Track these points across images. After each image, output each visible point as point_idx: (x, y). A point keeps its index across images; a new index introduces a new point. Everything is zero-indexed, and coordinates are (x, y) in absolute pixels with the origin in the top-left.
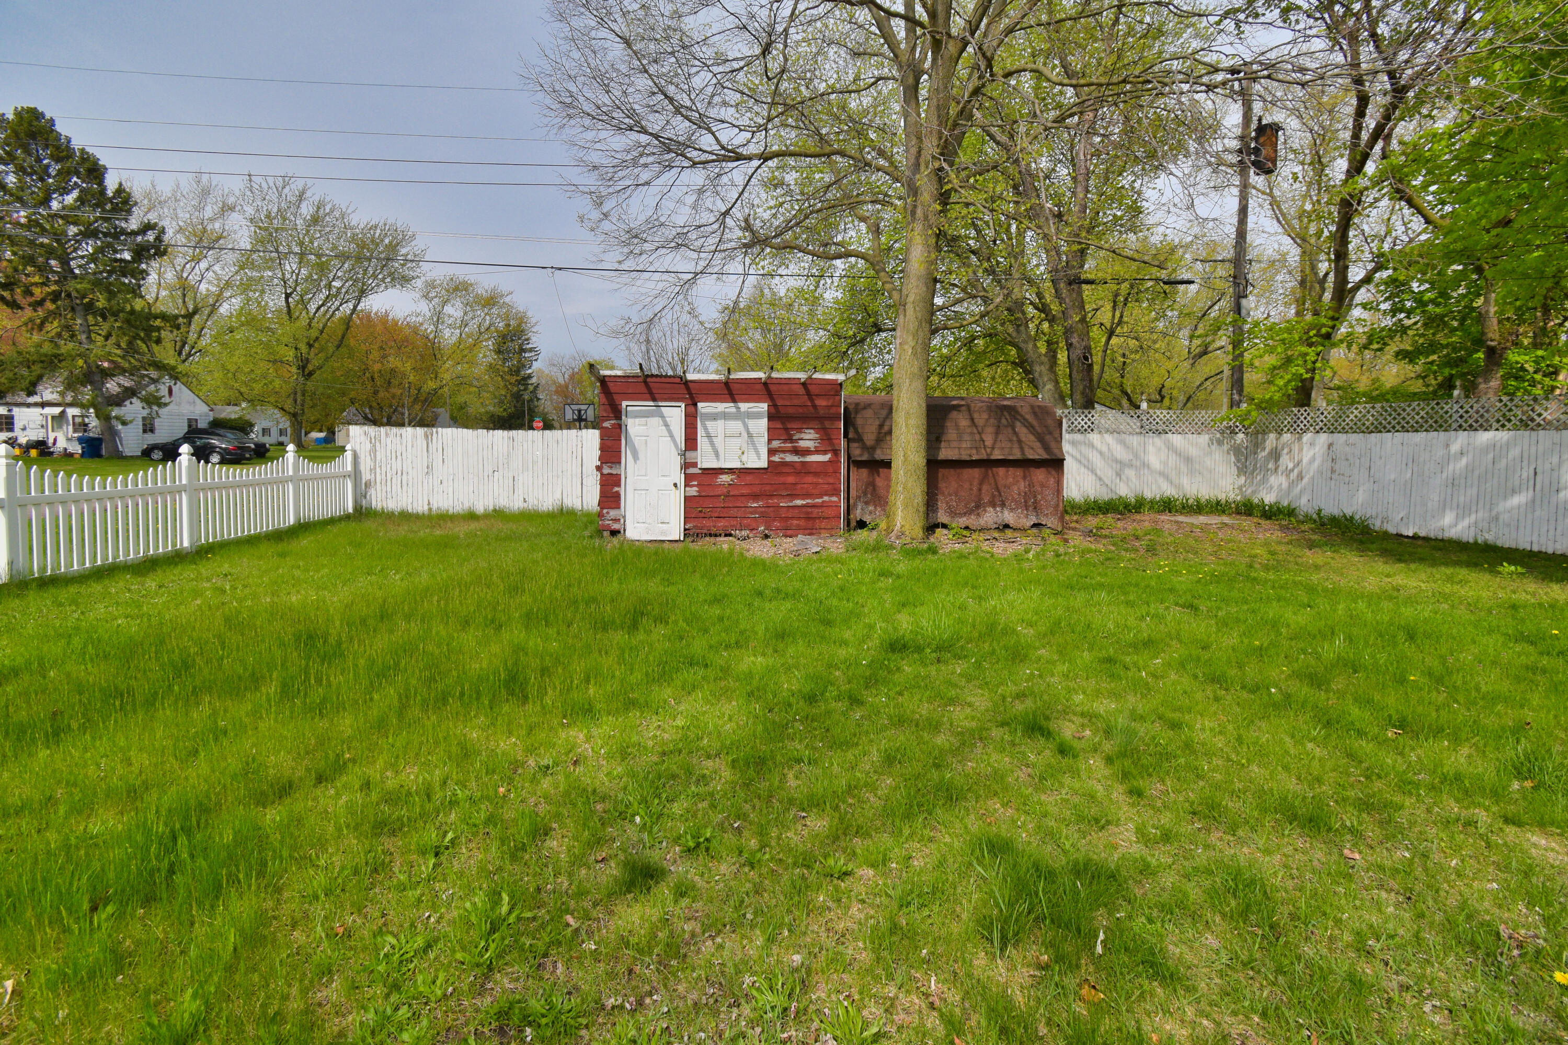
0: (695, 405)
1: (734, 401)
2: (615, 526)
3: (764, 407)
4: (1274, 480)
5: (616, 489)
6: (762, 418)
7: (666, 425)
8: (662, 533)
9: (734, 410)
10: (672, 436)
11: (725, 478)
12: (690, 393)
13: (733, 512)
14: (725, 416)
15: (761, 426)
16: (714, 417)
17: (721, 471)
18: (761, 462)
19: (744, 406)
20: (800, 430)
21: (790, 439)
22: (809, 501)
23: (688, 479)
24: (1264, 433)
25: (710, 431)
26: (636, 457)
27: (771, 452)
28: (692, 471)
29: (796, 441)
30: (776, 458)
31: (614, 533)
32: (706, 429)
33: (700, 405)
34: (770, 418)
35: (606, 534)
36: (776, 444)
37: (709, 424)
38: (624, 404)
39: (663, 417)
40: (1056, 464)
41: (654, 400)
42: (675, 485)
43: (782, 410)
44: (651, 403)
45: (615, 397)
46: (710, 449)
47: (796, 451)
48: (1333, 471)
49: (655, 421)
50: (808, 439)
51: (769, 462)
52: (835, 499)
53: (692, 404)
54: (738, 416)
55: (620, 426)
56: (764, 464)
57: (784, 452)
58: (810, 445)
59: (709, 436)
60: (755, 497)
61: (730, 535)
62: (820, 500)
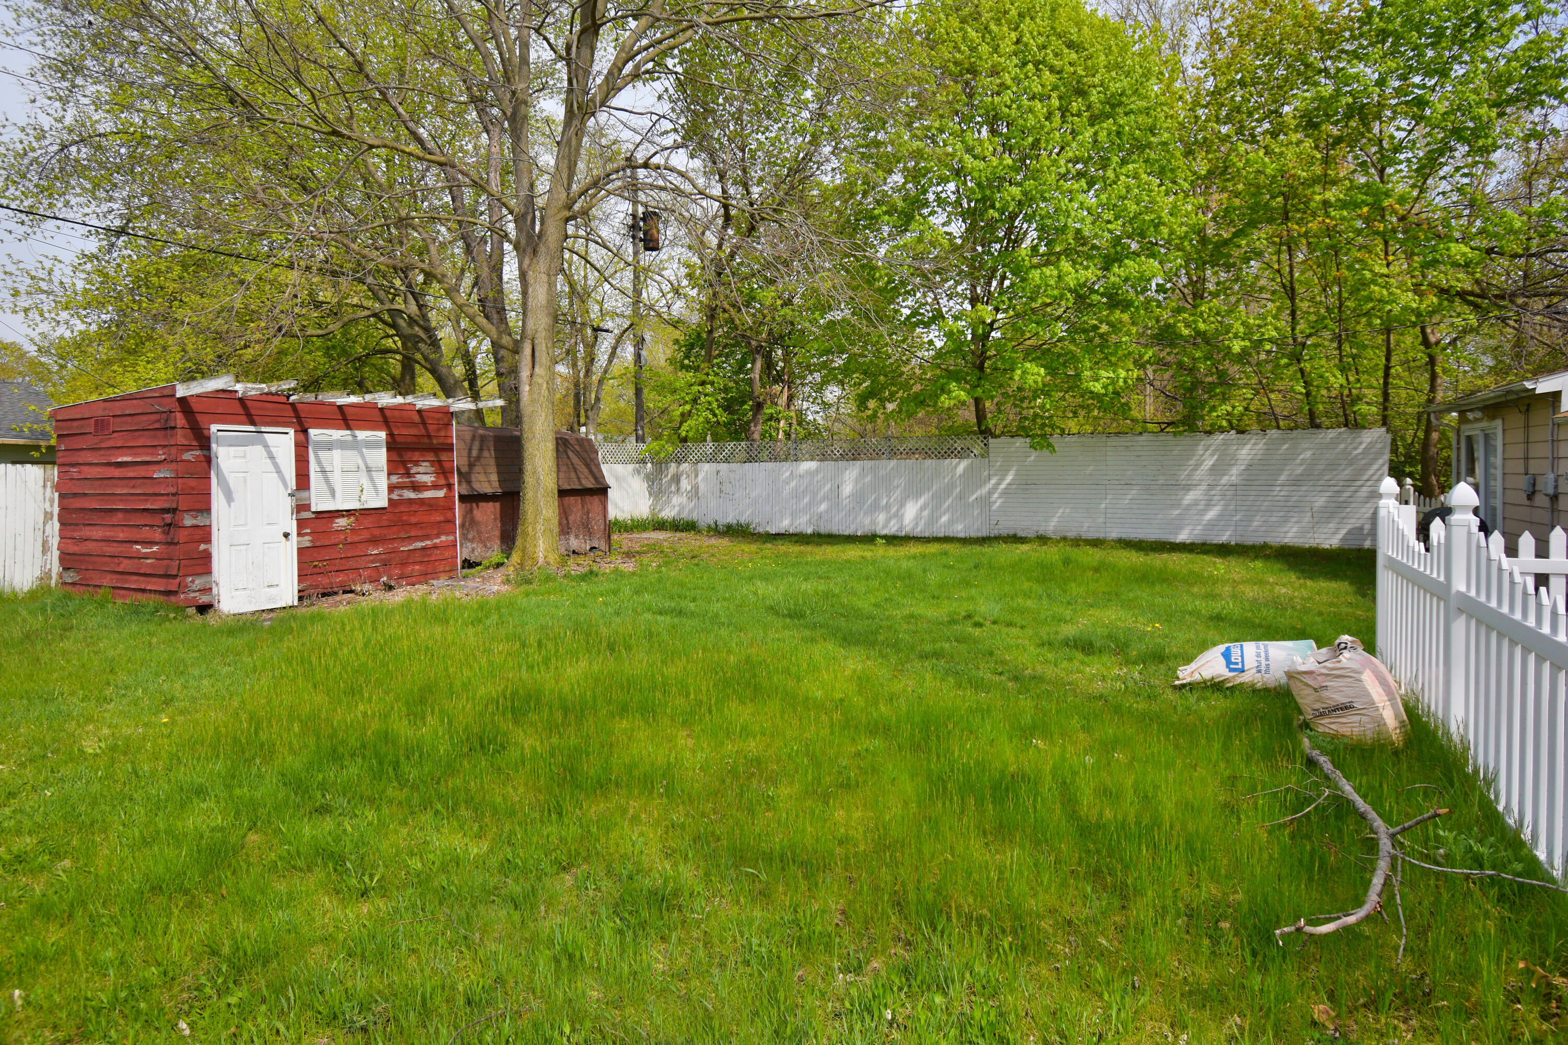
0: (305, 431)
1: (348, 427)
2: (204, 599)
3: (382, 435)
4: (676, 500)
5: (203, 547)
6: (380, 447)
7: (272, 457)
8: (270, 599)
9: (350, 438)
10: (279, 471)
11: (342, 522)
12: (298, 417)
13: (352, 563)
14: (342, 445)
15: (380, 457)
16: (329, 446)
17: (338, 514)
18: (381, 501)
19: (362, 435)
20: (417, 463)
21: (408, 474)
22: (428, 542)
23: (301, 524)
24: (667, 463)
25: (325, 465)
26: (229, 498)
27: (391, 489)
28: (305, 515)
29: (413, 475)
30: (395, 496)
31: (204, 609)
32: (319, 462)
33: (312, 432)
34: (389, 449)
35: (192, 611)
36: (395, 479)
37: (323, 454)
38: (214, 428)
39: (266, 446)
40: (602, 491)
41: (253, 423)
42: (286, 535)
43: (398, 439)
44: (252, 428)
45: (199, 417)
46: (325, 487)
47: (416, 487)
48: (721, 491)
49: (258, 450)
50: (425, 474)
51: (390, 500)
52: (451, 538)
53: (303, 431)
54: (355, 445)
55: (208, 460)
56: (384, 503)
57: (403, 488)
58: (428, 479)
59: (323, 471)
60: (374, 541)
61: (351, 591)
62: (437, 541)
